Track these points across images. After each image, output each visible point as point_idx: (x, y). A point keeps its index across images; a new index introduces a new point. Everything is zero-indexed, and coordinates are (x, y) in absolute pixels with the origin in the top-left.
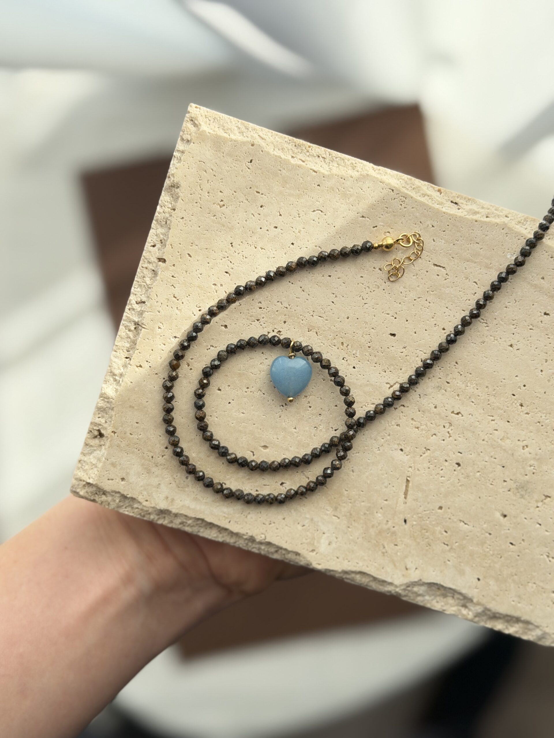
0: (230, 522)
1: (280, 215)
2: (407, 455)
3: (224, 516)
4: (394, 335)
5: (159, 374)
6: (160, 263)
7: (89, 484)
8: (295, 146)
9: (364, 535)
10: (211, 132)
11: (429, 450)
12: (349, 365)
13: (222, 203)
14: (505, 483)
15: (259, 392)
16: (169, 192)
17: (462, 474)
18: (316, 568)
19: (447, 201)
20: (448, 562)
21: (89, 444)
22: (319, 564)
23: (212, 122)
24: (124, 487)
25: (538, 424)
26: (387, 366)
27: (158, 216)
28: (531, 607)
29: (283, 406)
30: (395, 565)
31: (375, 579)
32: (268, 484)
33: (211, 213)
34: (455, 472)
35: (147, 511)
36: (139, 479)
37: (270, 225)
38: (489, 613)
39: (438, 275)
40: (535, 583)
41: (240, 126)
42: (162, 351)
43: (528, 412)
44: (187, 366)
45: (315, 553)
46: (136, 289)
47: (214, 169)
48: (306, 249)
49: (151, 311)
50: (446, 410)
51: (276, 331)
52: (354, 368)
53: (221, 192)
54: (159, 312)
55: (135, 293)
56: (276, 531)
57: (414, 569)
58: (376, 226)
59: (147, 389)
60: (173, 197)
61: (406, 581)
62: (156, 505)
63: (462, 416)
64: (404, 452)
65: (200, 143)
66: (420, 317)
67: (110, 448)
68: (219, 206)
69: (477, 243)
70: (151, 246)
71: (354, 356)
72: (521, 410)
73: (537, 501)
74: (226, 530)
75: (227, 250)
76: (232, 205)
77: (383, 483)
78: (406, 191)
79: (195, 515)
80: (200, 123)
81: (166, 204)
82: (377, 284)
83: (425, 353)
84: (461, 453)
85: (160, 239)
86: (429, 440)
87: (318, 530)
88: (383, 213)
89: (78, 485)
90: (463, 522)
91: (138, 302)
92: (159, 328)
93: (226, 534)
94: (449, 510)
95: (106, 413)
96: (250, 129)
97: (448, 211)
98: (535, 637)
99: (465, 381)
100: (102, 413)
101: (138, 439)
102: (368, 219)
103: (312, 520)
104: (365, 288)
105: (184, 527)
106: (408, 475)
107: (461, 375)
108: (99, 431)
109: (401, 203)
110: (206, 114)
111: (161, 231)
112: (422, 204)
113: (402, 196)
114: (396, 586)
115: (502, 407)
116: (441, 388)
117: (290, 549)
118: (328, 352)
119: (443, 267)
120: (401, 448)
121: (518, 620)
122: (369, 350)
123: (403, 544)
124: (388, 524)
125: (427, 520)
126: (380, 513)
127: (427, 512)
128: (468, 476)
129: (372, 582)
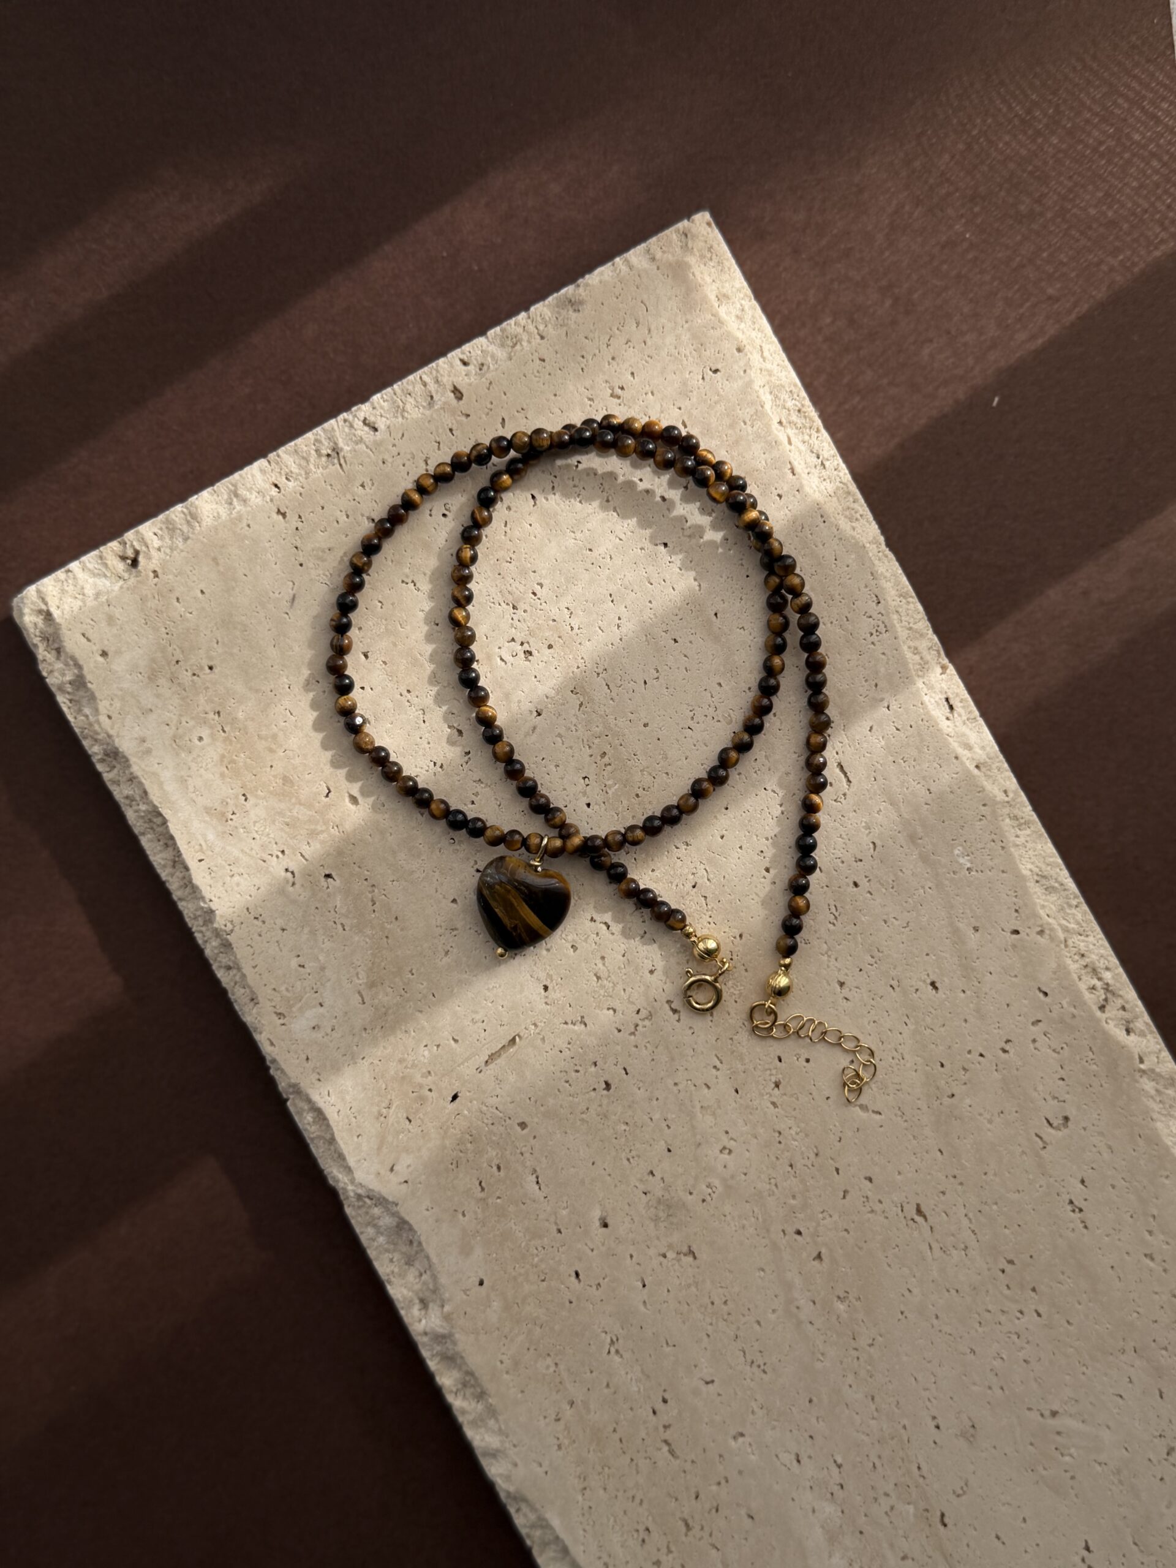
0: (200, 861)
2: (547, 1003)
3: (200, 845)
5: (300, 551)
6: (452, 396)
7: (49, 614)
8: (799, 411)
10: (699, 276)
11: (586, 1025)
12: (585, 793)
13: (619, 392)
14: (651, 1176)
15: (421, 712)
16: (558, 306)
17: (600, 1106)
18: (260, 1046)
19: (941, 692)
20: (460, 1216)
21: (105, 559)
24: (95, 667)
25: (777, 1134)
27: (511, 325)
30: (379, 1149)
31: (332, 1141)
32: (307, 857)
33: (591, 392)
34: (593, 1094)
35: (96, 733)
36: (128, 676)
38: (449, 1346)
39: (831, 784)
41: (746, 308)
42: (335, 523)
43: (778, 1104)
45: (282, 1021)
46: (381, 401)
47: (654, 333)
49: (374, 450)
50: (664, 990)
51: (526, 647)
52: (588, 805)
53: (632, 374)
54: (384, 463)
55: (376, 405)
56: (256, 936)
57: (403, 1180)
59: (263, 557)
60: (557, 318)
61: (375, 1185)
62: (118, 736)
63: (679, 1021)
64: (546, 994)
65: (668, 276)
66: (749, 821)
67: (129, 592)
68: (611, 391)
70: (461, 360)
71: (604, 789)
72: (770, 1091)
73: (670, 1246)
74: (185, 868)
77: (476, 1012)
78: (896, 622)
80: (695, 250)
84: (627, 1074)
85: (483, 361)
86: (597, 1011)
87: (316, 992)
88: (835, 622)
89: (33, 603)
90: (537, 1177)
91: (367, 422)
92: (363, 486)
93: (180, 874)
94: (533, 1142)
95: (171, 538)
96: (757, 326)
97: (930, 707)
100: (166, 531)
101: (181, 616)
103: (323, 969)
104: (709, 706)
105: (127, 808)
106: (521, 1034)
108: (137, 553)
109: (874, 631)
110: (716, 246)
111: (495, 351)
112: (902, 662)
113: (883, 622)
114: (352, 1181)
115: (746, 1061)
117: (250, 980)
119: (849, 781)
120: (548, 983)
123: (420, 1129)
124: (426, 1077)
125: (487, 1125)
126: (429, 1051)
127: (498, 1112)
128: (605, 1117)
129: (324, 1144)
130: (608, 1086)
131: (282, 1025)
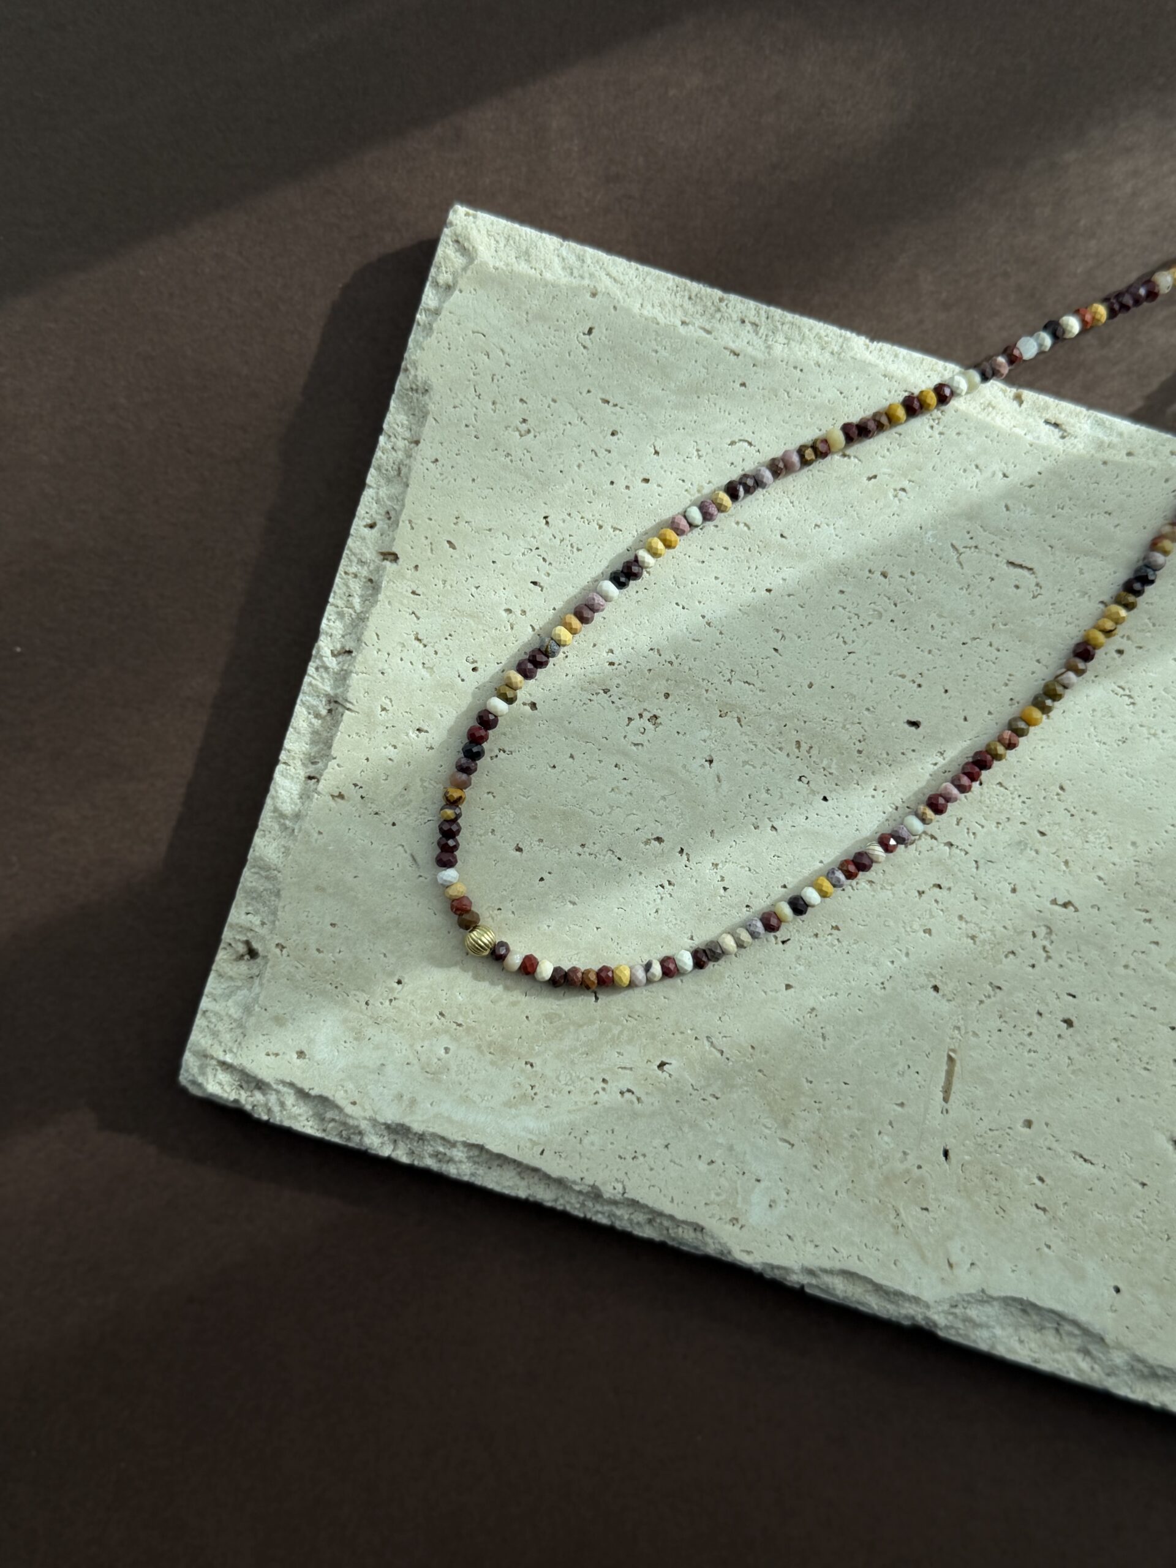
0: (542, 1153)
1: (657, 453)
2: (949, 1001)
3: (530, 1140)
4: (915, 724)
5: (382, 814)
6: (387, 563)
7: (223, 1064)
8: (690, 298)
10: (500, 265)
11: (999, 988)
12: (813, 792)
13: (524, 427)
15: (610, 853)
16: (405, 404)
17: (1078, 1045)
18: (741, 1261)
19: (1035, 421)
20: (1046, 1250)
21: (225, 973)
22: (749, 1253)
23: (502, 245)
24: (303, 1072)
26: (901, 795)
27: (381, 457)
29: (662, 886)
30: (923, 1257)
31: (878, 1288)
32: (629, 1066)
33: (500, 450)
34: (1061, 1040)
35: (357, 1127)
36: (337, 1054)
37: (633, 476)
38: (1140, 1366)
39: (1017, 587)
41: (565, 255)
42: (389, 762)
45: (737, 1226)
46: (331, 624)
47: (508, 349)
49: (365, 670)
50: (1039, 896)
51: (647, 715)
52: (826, 799)
53: (521, 400)
54: (383, 673)
55: (330, 631)
56: (649, 1173)
57: (969, 1265)
58: (875, 477)
59: (356, 847)
60: (413, 415)
61: (949, 1292)
62: (375, 1113)
63: (1076, 910)
64: (941, 993)
65: (475, 290)
66: (976, 683)
67: (273, 983)
68: (517, 433)
69: (1106, 513)
70: (365, 526)
71: (826, 773)
74: (535, 1170)
75: (536, 533)
76: (546, 430)
77: (895, 1065)
79: (463, 1136)
80: (476, 246)
81: (400, 430)
82: (877, 608)
84: (1074, 997)
85: (386, 509)
86: (999, 967)
87: (744, 1173)
88: (890, 447)
89: (201, 1067)
90: (1081, 1157)
91: (336, 652)
92: (383, 709)
93: (536, 1178)
94: (1048, 1130)
95: (264, 904)
96: (589, 261)
97: (1041, 441)
99: (1081, 830)
100: (254, 902)
101: (334, 962)
102: (856, 461)
103: (731, 1148)
104: (850, 618)
105: (441, 1166)
106: (952, 1047)
107: (1072, 815)
108: (247, 943)
109: (931, 423)
110: (490, 227)
111: (388, 492)
112: (981, 425)
114: (927, 1306)
115: (1168, 890)
116: (1026, 845)
117: (680, 1216)
118: (765, 764)
119: (1030, 569)
120: (934, 983)
122: (859, 759)
123: (942, 1208)
124: (906, 1159)
125: (996, 1152)
126: (887, 1134)
127: (996, 1133)
128: (1091, 1050)
129: (870, 1296)
130: (1069, 1023)
131: (742, 1227)
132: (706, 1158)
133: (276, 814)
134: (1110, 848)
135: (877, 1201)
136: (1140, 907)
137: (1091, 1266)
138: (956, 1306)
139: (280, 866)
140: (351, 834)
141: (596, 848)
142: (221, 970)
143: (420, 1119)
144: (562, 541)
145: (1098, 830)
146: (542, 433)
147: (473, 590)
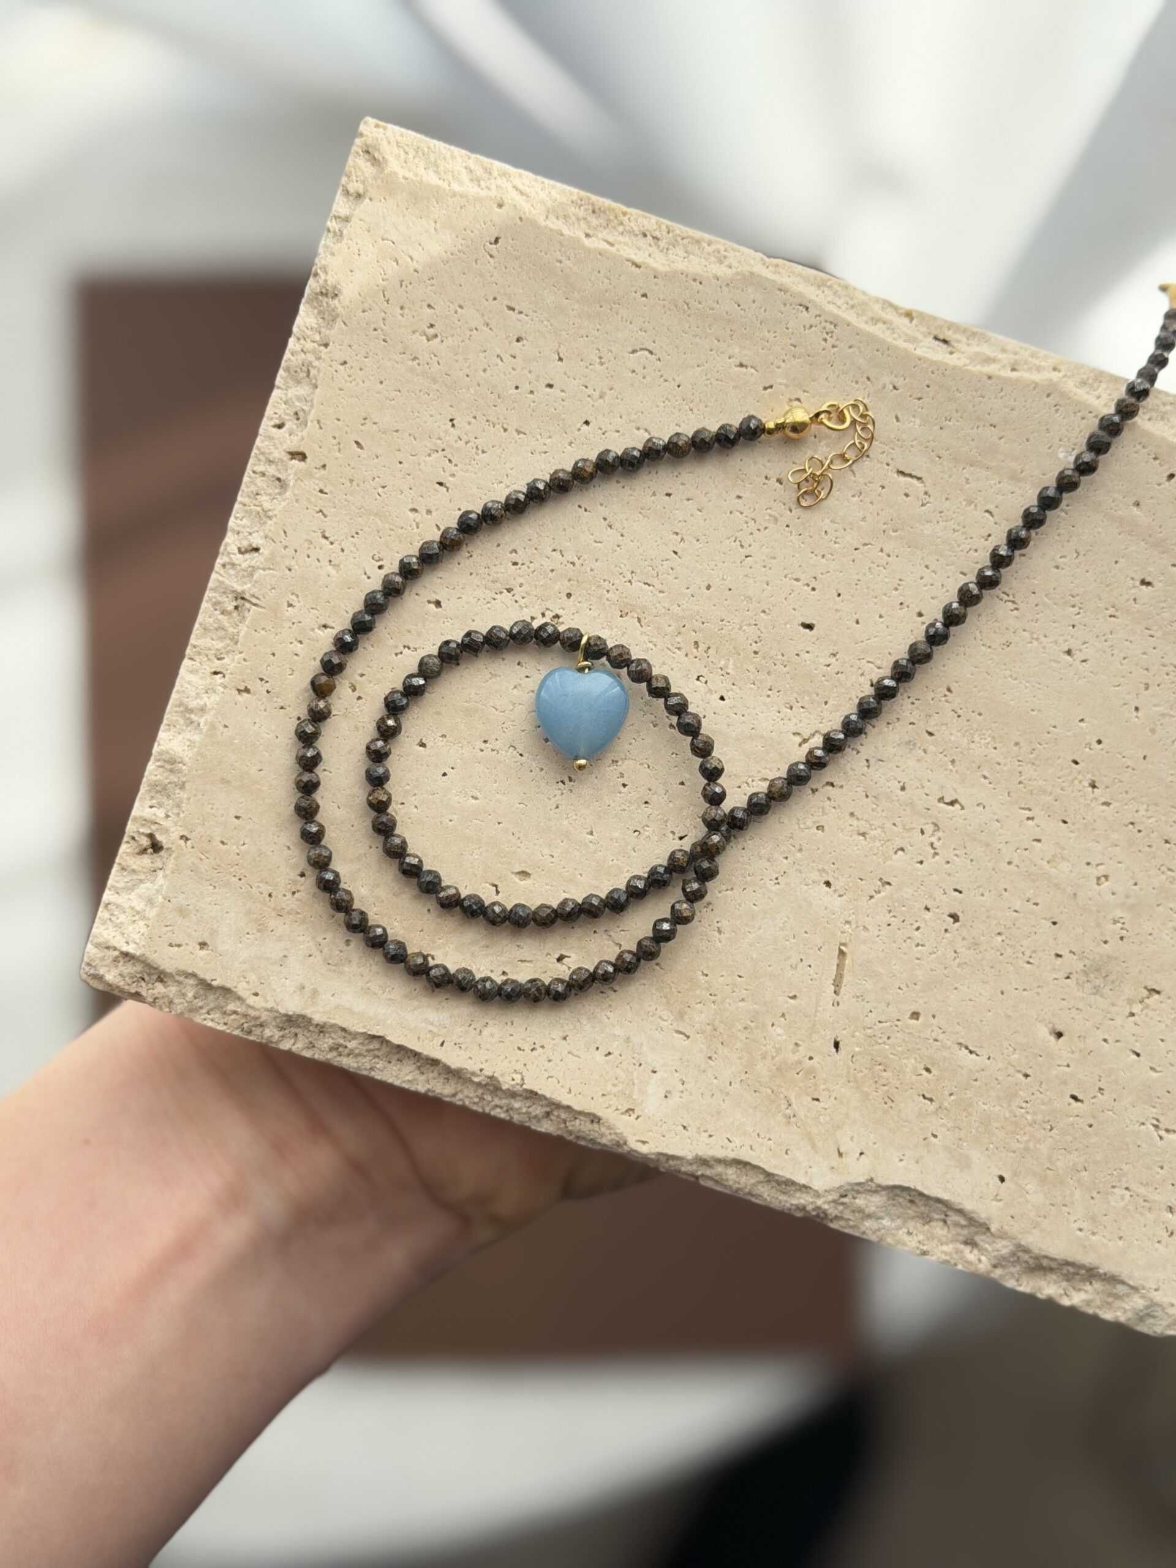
0: (442, 1044)
1: (560, 359)
2: (840, 896)
3: (430, 1031)
4: (809, 627)
5: (288, 708)
6: (295, 462)
7: (126, 955)
8: (594, 212)
9: (744, 1077)
10: (410, 175)
11: (889, 884)
12: (710, 691)
13: (432, 331)
14: (1059, 959)
15: (511, 750)
16: (315, 308)
17: (964, 939)
18: (637, 1152)
19: (925, 336)
20: (933, 1139)
21: (128, 866)
22: (644, 1142)
23: (411, 156)
24: (206, 963)
25: (1131, 827)
26: (795, 695)
27: (289, 359)
28: (1121, 1243)
29: (563, 782)
30: (814, 1146)
31: (769, 1177)
32: (528, 959)
33: (408, 353)
34: (947, 935)
35: (256, 1019)
36: (240, 945)
37: (537, 381)
38: (1026, 1257)
40: (1127, 1189)
41: (472, 167)
42: (295, 657)
43: (1108, 800)
44: (350, 691)
45: (634, 1116)
46: (239, 521)
47: (416, 256)
48: (617, 434)
49: (272, 567)
50: (927, 795)
51: (549, 614)
52: (722, 698)
53: (429, 306)
54: (290, 570)
55: (238, 529)
56: (548, 1065)
57: (858, 1155)
58: (771, 387)
59: (261, 741)
60: (323, 318)
61: (837, 1181)
62: (277, 1004)
63: (963, 808)
64: (833, 888)
65: (385, 199)
66: (868, 588)
67: (176, 875)
68: (424, 338)
69: (991, 425)
70: (274, 426)
71: (723, 672)
72: (1092, 796)
73: (1130, 1002)
74: (435, 1062)
75: (442, 435)
76: (453, 336)
77: (789, 958)
78: (836, 311)
79: (364, 1027)
80: (386, 157)
81: (309, 332)
82: (773, 513)
83: (879, 668)
84: (960, 892)
85: (294, 410)
86: (889, 863)
87: (640, 1065)
88: (786, 358)
89: (103, 959)
90: (967, 1048)
91: (243, 550)
92: (290, 605)
93: (435, 1074)
94: (936, 1022)
95: (169, 797)
96: (495, 174)
97: (928, 357)
98: (1130, 1315)
99: (967, 730)
100: (158, 796)
101: (238, 854)
102: (753, 371)
103: (628, 1040)
104: (746, 522)
105: (338, 1059)
106: (843, 941)
107: (959, 716)
108: (151, 836)
109: (825, 336)
110: (399, 138)
111: (297, 393)
112: (872, 339)
113: (826, 321)
114: (817, 1195)
115: (1049, 789)
116: (915, 745)
117: (577, 1107)
118: (664, 663)
119: (919, 479)
120: (826, 879)
121: (1090, 1274)
122: (755, 660)
123: (832, 1099)
124: (798, 1051)
125: (885, 1043)
126: (779, 1026)
127: (884, 1024)
128: (976, 944)
129: (763, 1187)
131: (637, 1118)
132: (603, 1050)
133: (182, 709)
134: (995, 748)
135: (769, 1091)
136: (1023, 806)
137: (976, 1155)
138: (846, 1196)
139: (186, 760)
140: (255, 728)
141: (498, 745)
142: (124, 863)
143: (321, 1010)
144: (467, 443)
145: (984, 732)
146: (450, 339)
147: (380, 490)
